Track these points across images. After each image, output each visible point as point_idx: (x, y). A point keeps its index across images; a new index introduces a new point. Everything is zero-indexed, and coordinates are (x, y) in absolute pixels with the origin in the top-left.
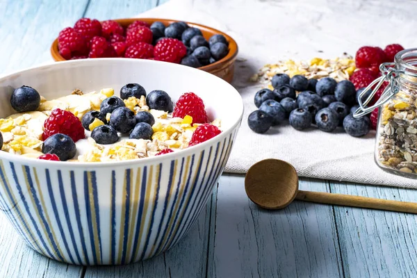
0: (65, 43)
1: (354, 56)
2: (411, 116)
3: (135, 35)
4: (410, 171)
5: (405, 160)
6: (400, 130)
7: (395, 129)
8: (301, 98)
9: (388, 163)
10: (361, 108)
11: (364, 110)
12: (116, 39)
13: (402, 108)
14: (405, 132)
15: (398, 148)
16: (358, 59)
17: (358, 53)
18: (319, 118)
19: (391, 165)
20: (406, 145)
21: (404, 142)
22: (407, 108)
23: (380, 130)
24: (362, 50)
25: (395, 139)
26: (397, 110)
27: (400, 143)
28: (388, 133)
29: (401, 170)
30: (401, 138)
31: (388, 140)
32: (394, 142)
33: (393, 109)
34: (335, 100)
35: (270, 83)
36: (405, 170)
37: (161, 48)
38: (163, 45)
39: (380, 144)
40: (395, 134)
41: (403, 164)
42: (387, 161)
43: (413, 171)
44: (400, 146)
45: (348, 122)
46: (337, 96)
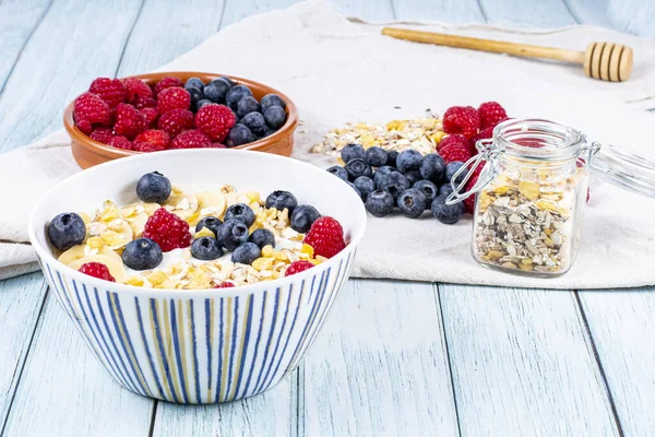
0: (84, 114)
1: (441, 118)
2: (515, 202)
3: (169, 99)
4: (514, 267)
5: (508, 254)
6: (501, 220)
7: (496, 219)
8: (379, 175)
9: (487, 257)
10: (455, 193)
11: (459, 196)
12: (142, 103)
13: (503, 192)
14: (508, 221)
15: (499, 240)
16: (446, 122)
17: (446, 116)
18: (401, 201)
19: (491, 259)
20: (509, 236)
21: (506, 233)
22: (509, 192)
23: (478, 218)
24: (451, 111)
25: (496, 230)
26: (497, 195)
27: (501, 234)
28: (487, 222)
29: (504, 265)
30: (503, 229)
31: (487, 231)
32: (494, 233)
33: (493, 194)
34: (421, 178)
35: (339, 155)
36: (508, 265)
37: (204, 117)
38: (207, 113)
39: (478, 235)
40: (496, 224)
41: (505, 258)
42: (487, 254)
43: (518, 266)
44: (502, 238)
45: (437, 206)
46: (423, 173)
